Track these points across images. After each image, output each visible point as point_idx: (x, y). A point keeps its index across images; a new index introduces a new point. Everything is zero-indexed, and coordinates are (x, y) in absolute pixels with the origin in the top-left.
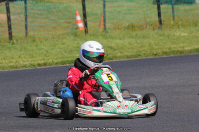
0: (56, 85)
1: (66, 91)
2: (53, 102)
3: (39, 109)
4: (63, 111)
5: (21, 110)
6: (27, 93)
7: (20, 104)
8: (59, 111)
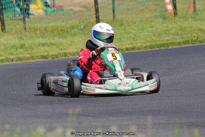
0: (69, 65)
1: (75, 70)
2: (63, 81)
3: (52, 88)
4: (69, 90)
5: (39, 89)
6: (44, 73)
7: (38, 83)
8: (67, 89)
